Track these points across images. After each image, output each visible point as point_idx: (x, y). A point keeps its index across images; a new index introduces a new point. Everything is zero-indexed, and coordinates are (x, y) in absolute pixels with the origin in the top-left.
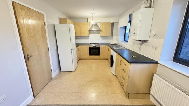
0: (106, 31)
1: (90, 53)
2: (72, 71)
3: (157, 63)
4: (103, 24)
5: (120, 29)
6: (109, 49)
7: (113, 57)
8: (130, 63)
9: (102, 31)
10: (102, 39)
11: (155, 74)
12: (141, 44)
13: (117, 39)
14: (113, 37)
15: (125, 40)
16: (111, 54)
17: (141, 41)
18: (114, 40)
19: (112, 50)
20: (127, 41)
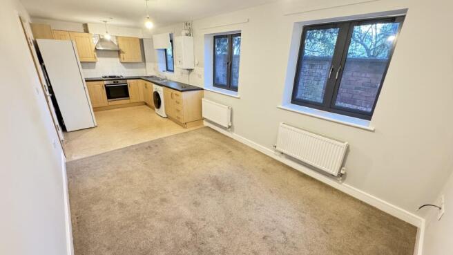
0: (131, 53)
1: (109, 97)
2: (93, 126)
3: (202, 89)
4: (124, 38)
5: (156, 52)
6: (146, 84)
7: (159, 92)
8: (182, 91)
9: (123, 53)
10: (125, 67)
11: (203, 99)
12: (189, 74)
13: (154, 68)
14: (147, 63)
15: (167, 70)
16: (154, 90)
17: (188, 69)
18: (149, 70)
19: (154, 85)
20: (173, 71)
